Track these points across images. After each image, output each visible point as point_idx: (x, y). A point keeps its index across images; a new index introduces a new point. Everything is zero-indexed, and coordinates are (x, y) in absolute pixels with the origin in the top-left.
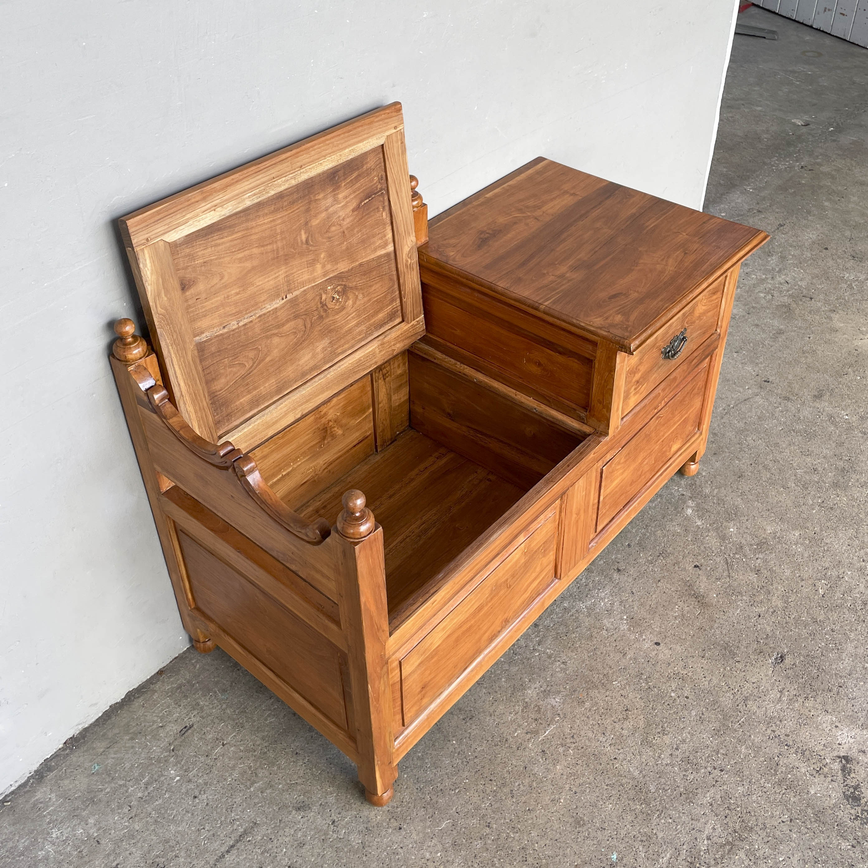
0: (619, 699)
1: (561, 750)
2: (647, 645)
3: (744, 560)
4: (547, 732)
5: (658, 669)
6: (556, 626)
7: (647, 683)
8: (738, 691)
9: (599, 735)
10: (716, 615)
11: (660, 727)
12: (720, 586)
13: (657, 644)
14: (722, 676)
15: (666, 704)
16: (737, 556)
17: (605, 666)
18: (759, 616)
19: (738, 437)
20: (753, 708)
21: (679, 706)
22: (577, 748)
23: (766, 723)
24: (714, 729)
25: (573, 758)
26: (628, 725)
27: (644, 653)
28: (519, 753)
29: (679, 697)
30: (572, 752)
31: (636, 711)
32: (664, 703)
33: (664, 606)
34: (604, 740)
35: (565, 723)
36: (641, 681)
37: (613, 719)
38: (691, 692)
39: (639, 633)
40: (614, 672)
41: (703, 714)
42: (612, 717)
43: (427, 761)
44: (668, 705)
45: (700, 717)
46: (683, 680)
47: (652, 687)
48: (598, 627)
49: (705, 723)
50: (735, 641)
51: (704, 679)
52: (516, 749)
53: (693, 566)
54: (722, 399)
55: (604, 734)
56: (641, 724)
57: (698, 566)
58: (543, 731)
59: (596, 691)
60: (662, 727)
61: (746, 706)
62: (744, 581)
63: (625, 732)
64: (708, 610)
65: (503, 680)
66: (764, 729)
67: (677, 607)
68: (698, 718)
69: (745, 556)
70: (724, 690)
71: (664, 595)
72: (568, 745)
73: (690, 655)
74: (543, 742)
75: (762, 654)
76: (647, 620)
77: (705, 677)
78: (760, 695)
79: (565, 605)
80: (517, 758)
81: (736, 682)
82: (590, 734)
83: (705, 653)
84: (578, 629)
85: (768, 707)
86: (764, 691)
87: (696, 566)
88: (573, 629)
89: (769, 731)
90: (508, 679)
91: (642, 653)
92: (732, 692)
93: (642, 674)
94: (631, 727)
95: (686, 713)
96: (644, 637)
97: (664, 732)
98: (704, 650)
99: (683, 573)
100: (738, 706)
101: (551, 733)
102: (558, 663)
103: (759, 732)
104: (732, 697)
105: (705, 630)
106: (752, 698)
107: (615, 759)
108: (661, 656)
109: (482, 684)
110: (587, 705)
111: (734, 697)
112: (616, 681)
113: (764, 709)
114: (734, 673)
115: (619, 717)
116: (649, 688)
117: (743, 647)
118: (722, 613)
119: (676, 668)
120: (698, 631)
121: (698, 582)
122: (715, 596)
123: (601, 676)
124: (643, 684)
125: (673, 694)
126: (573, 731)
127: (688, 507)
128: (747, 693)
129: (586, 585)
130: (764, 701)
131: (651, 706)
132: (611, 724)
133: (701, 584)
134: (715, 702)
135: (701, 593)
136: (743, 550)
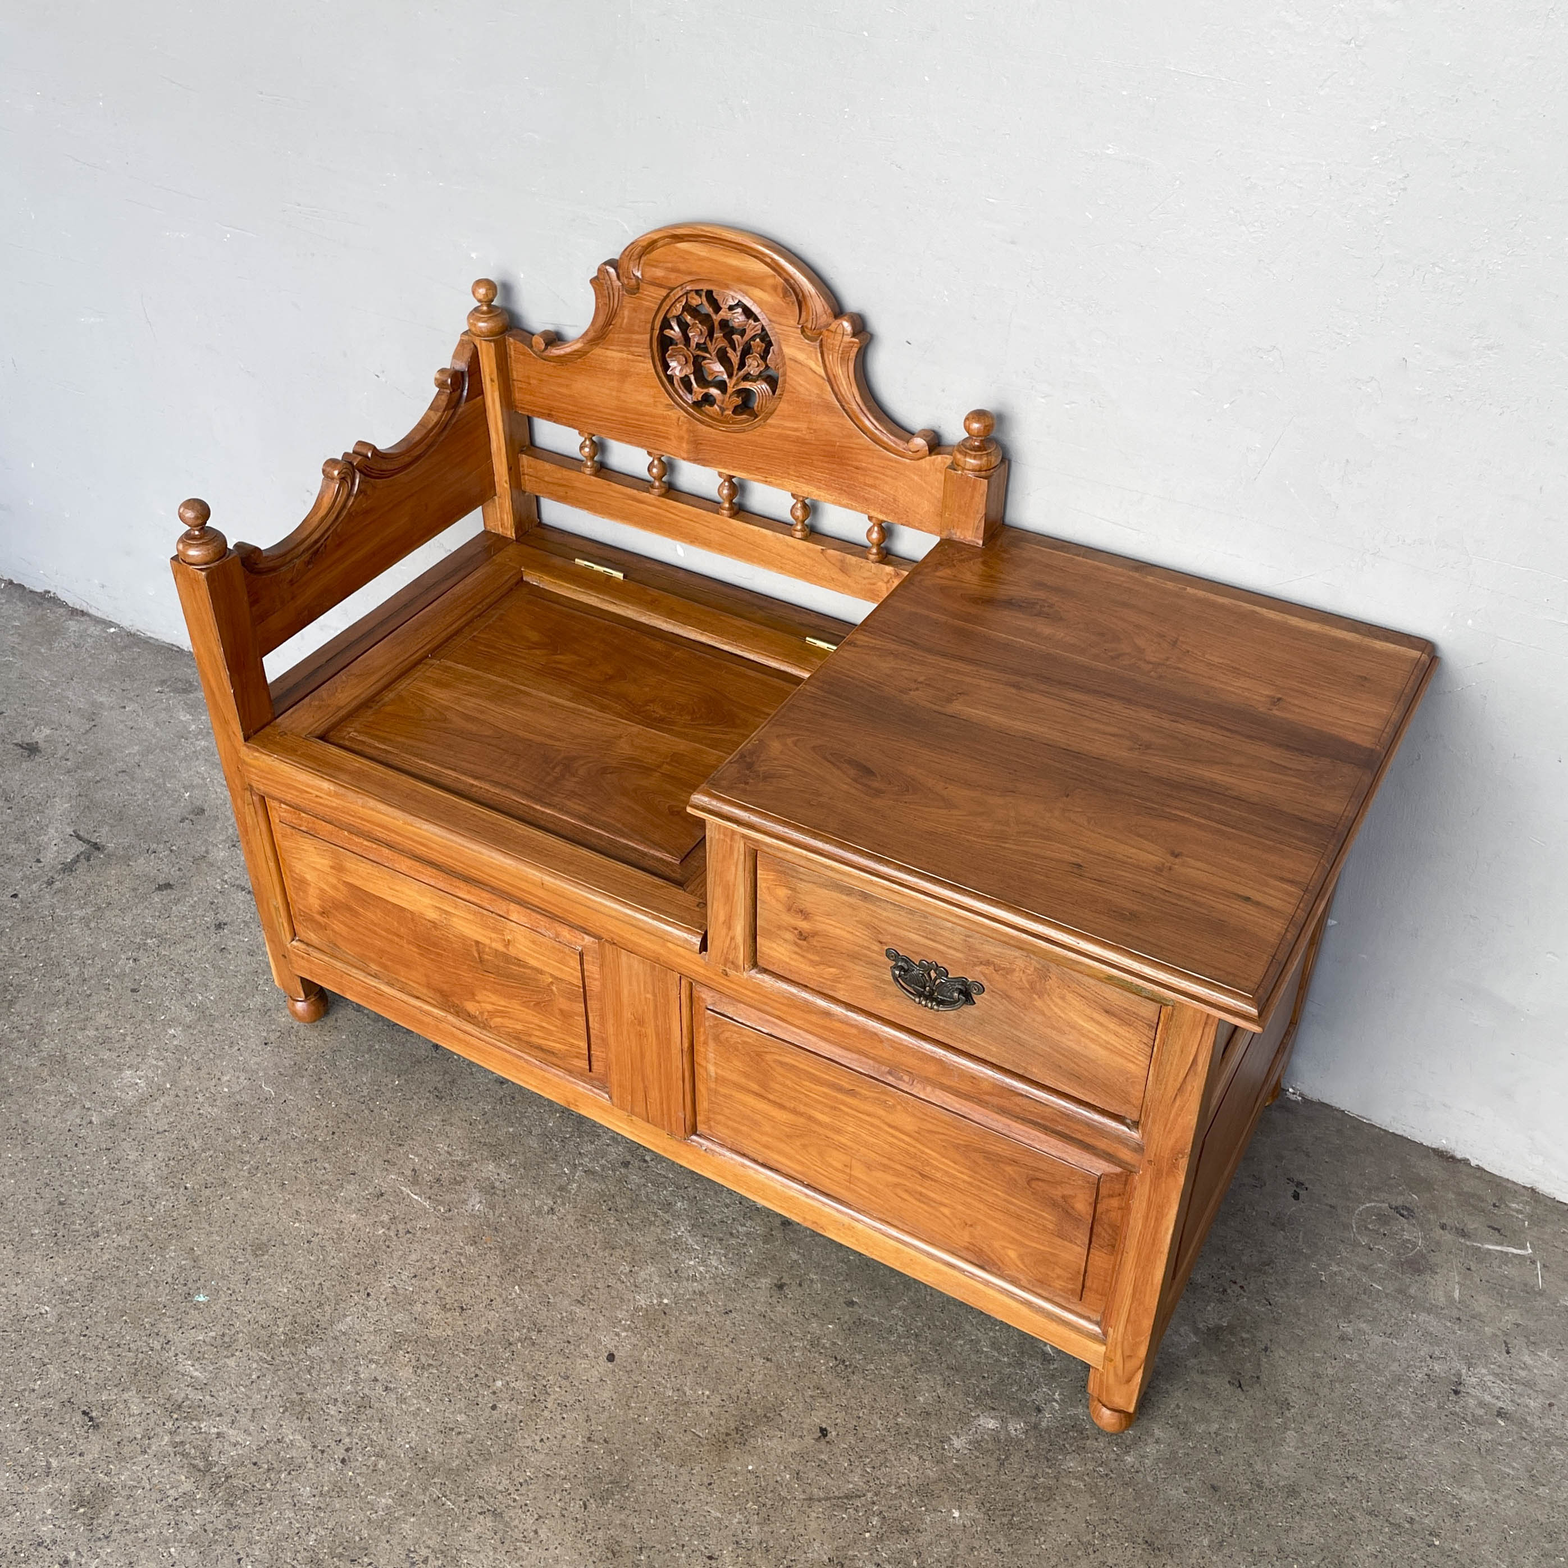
0: (485, 1297)
1: (385, 1218)
2: (608, 1341)
3: (867, 1535)
4: (416, 1197)
5: (554, 1359)
6: (629, 1192)
7: (520, 1340)
8: (515, 1500)
9: (413, 1270)
10: (698, 1469)
11: (431, 1362)
12: (779, 1479)
13: (611, 1358)
14: (549, 1473)
15: (478, 1372)
16: (875, 1520)
17: (552, 1272)
18: (710, 1558)
20: (476, 1525)
21: (474, 1394)
22: (387, 1238)
23: (444, 1549)
24: (427, 1452)
25: (370, 1235)
26: (433, 1311)
27: (588, 1335)
28: (379, 1162)
29: (494, 1393)
30: (380, 1232)
31: (462, 1323)
32: (480, 1368)
33: (705, 1368)
34: (403, 1277)
35: (433, 1219)
36: (525, 1331)
37: (444, 1288)
38: (507, 1414)
39: (633, 1325)
40: (541, 1286)
41: (459, 1433)
42: (448, 1287)
43: (366, 1056)
44: (476, 1376)
45: (452, 1429)
46: (532, 1401)
47: (513, 1348)
48: (637, 1258)
49: (441, 1438)
50: (637, 1501)
51: (538, 1438)
52: (386, 1158)
53: (824, 1426)
55: (415, 1276)
56: (433, 1333)
57: (825, 1436)
58: (418, 1191)
59: (497, 1261)
60: (430, 1365)
61: (480, 1513)
62: (803, 1531)
63: (418, 1307)
64: (709, 1451)
65: (511, 1130)
66: (429, 1542)
67: (707, 1393)
68: (450, 1426)
69: (880, 1538)
70: (515, 1474)
71: (734, 1369)
72: (393, 1226)
73: (592, 1416)
74: (397, 1193)
75: (610, 1555)
76: (664, 1338)
77: (542, 1440)
78: (507, 1542)
79: (679, 1204)
80: (370, 1162)
81: (535, 1498)
82: (414, 1257)
83: (598, 1443)
84: (626, 1226)
85: (481, 1556)
86: (519, 1552)
87: (824, 1432)
88: (626, 1219)
89: (424, 1552)
90: (513, 1137)
91: (588, 1331)
92: (512, 1489)
93: (540, 1331)
94: (428, 1317)
95: (462, 1404)
96: (624, 1334)
97: (419, 1368)
98: (605, 1441)
99: (800, 1405)
100: (480, 1497)
101: (414, 1202)
102: (550, 1202)
103: (423, 1533)
104: (500, 1488)
105: (657, 1445)
106: (501, 1526)
107: (368, 1295)
108: (582, 1364)
109: (501, 1103)
110: (470, 1250)
111: (501, 1492)
112: (521, 1290)
113: (477, 1548)
114: (558, 1496)
115: (448, 1298)
116: (511, 1344)
117: (623, 1516)
118: (706, 1481)
119: (558, 1389)
120: (653, 1430)
121: (779, 1434)
122: (750, 1468)
123: (530, 1268)
124: (517, 1334)
125: (499, 1383)
126: (419, 1232)
127: (1003, 1420)
128: (511, 1517)
129: (731, 1234)
130: (495, 1549)
131: (473, 1347)
132: (433, 1287)
133: (775, 1440)
134: (487, 1456)
135: (752, 1440)
136: (897, 1535)
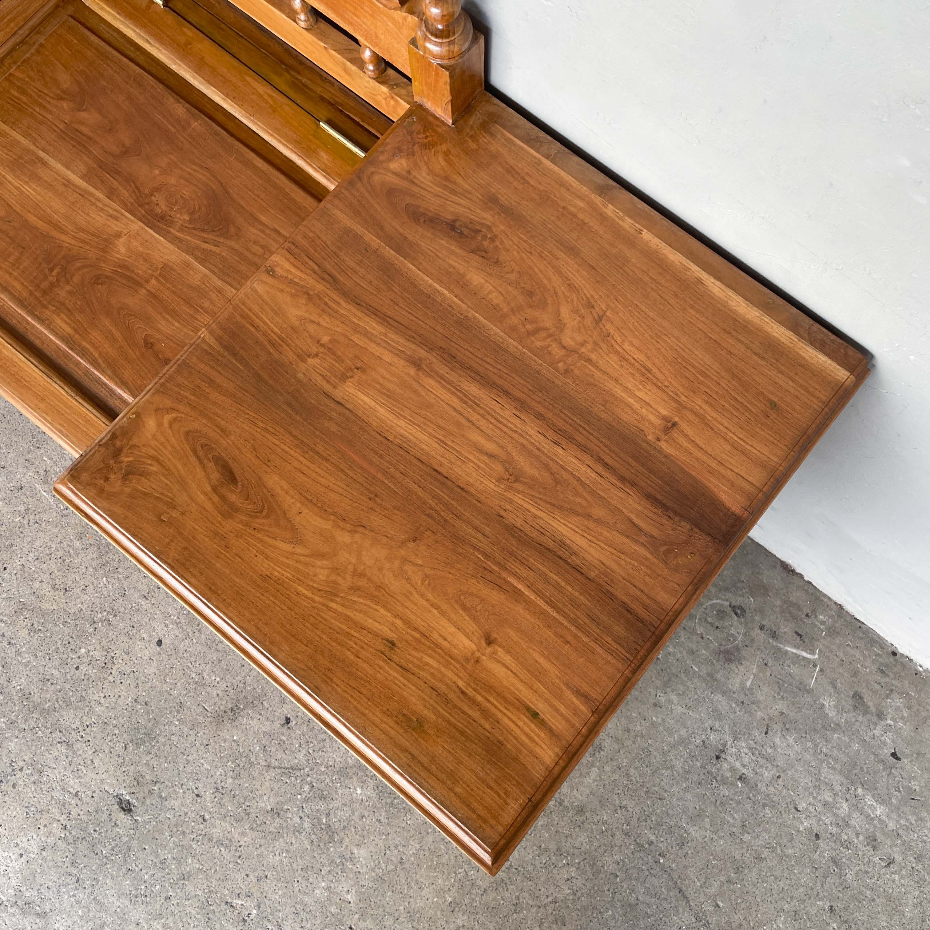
0: (82, 583)
1: (22, 508)
2: (160, 631)
3: (299, 797)
4: (45, 494)
5: (121, 638)
7: (101, 620)
8: (82, 737)
9: (36, 554)
10: (201, 733)
11: (40, 628)
12: (252, 748)
13: (159, 643)
14: (106, 721)
15: (70, 640)
16: (306, 788)
17: (130, 571)
18: (198, 796)
19: (577, 852)
20: (56, 750)
21: (65, 656)
22: (21, 526)
23: (34, 763)
24: (30, 694)
25: (10, 521)
26: (46, 589)
27: (146, 623)
28: (22, 460)
29: (79, 657)
30: (17, 520)
31: (64, 601)
32: (72, 637)
33: (220, 661)
34: (30, 559)
35: (54, 515)
36: (105, 614)
37: (56, 572)
38: (85, 675)
39: (178, 621)
40: (121, 580)
41: (53, 684)
42: (59, 571)
44: (69, 643)
45: (48, 680)
46: (103, 667)
47: (95, 626)
49: (40, 685)
50: (159, 749)
51: (102, 695)
52: (27, 458)
53: (289, 716)
54: (682, 845)
55: (38, 559)
56: (45, 606)
57: (288, 723)
58: (46, 489)
59: (94, 556)
60: (40, 630)
61: (59, 742)
62: (259, 787)
63: (37, 585)
64: (211, 722)
66: (26, 758)
67: (218, 679)
68: (47, 677)
69: (306, 800)
70: (85, 718)
71: (239, 665)
72: (26, 517)
73: (140, 684)
74: (32, 489)
75: (135, 784)
76: (197, 634)
77: (105, 697)
78: (73, 765)
80: (16, 459)
81: (95, 737)
82: (38, 543)
83: (141, 705)
85: (56, 771)
86: (80, 772)
87: (288, 720)
89: (21, 764)
91: (147, 620)
92: (81, 729)
93: (115, 616)
94: (42, 593)
95: (57, 663)
96: (171, 626)
97: (32, 630)
98: (146, 704)
99: (277, 699)
100: (60, 731)
101: (43, 498)
103: (21, 750)
104: (73, 727)
105: (178, 712)
106: (71, 754)
107: (5, 569)
108: (140, 644)
110: (77, 544)
111: (74, 729)
112: (108, 581)
113: (54, 766)
114: (109, 738)
115: (58, 580)
116: (94, 622)
117: (148, 759)
118: (205, 742)
119: (121, 661)
120: (178, 701)
121: (259, 717)
122: (235, 738)
123: (115, 564)
124: (100, 615)
125: (83, 650)
126: (44, 524)
128: (78, 748)
130: (65, 768)
131: (69, 621)
132: (48, 569)
133: (255, 721)
134: (68, 703)
135: (240, 718)
136: (318, 799)
